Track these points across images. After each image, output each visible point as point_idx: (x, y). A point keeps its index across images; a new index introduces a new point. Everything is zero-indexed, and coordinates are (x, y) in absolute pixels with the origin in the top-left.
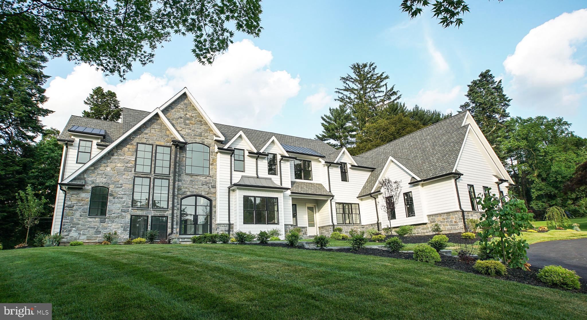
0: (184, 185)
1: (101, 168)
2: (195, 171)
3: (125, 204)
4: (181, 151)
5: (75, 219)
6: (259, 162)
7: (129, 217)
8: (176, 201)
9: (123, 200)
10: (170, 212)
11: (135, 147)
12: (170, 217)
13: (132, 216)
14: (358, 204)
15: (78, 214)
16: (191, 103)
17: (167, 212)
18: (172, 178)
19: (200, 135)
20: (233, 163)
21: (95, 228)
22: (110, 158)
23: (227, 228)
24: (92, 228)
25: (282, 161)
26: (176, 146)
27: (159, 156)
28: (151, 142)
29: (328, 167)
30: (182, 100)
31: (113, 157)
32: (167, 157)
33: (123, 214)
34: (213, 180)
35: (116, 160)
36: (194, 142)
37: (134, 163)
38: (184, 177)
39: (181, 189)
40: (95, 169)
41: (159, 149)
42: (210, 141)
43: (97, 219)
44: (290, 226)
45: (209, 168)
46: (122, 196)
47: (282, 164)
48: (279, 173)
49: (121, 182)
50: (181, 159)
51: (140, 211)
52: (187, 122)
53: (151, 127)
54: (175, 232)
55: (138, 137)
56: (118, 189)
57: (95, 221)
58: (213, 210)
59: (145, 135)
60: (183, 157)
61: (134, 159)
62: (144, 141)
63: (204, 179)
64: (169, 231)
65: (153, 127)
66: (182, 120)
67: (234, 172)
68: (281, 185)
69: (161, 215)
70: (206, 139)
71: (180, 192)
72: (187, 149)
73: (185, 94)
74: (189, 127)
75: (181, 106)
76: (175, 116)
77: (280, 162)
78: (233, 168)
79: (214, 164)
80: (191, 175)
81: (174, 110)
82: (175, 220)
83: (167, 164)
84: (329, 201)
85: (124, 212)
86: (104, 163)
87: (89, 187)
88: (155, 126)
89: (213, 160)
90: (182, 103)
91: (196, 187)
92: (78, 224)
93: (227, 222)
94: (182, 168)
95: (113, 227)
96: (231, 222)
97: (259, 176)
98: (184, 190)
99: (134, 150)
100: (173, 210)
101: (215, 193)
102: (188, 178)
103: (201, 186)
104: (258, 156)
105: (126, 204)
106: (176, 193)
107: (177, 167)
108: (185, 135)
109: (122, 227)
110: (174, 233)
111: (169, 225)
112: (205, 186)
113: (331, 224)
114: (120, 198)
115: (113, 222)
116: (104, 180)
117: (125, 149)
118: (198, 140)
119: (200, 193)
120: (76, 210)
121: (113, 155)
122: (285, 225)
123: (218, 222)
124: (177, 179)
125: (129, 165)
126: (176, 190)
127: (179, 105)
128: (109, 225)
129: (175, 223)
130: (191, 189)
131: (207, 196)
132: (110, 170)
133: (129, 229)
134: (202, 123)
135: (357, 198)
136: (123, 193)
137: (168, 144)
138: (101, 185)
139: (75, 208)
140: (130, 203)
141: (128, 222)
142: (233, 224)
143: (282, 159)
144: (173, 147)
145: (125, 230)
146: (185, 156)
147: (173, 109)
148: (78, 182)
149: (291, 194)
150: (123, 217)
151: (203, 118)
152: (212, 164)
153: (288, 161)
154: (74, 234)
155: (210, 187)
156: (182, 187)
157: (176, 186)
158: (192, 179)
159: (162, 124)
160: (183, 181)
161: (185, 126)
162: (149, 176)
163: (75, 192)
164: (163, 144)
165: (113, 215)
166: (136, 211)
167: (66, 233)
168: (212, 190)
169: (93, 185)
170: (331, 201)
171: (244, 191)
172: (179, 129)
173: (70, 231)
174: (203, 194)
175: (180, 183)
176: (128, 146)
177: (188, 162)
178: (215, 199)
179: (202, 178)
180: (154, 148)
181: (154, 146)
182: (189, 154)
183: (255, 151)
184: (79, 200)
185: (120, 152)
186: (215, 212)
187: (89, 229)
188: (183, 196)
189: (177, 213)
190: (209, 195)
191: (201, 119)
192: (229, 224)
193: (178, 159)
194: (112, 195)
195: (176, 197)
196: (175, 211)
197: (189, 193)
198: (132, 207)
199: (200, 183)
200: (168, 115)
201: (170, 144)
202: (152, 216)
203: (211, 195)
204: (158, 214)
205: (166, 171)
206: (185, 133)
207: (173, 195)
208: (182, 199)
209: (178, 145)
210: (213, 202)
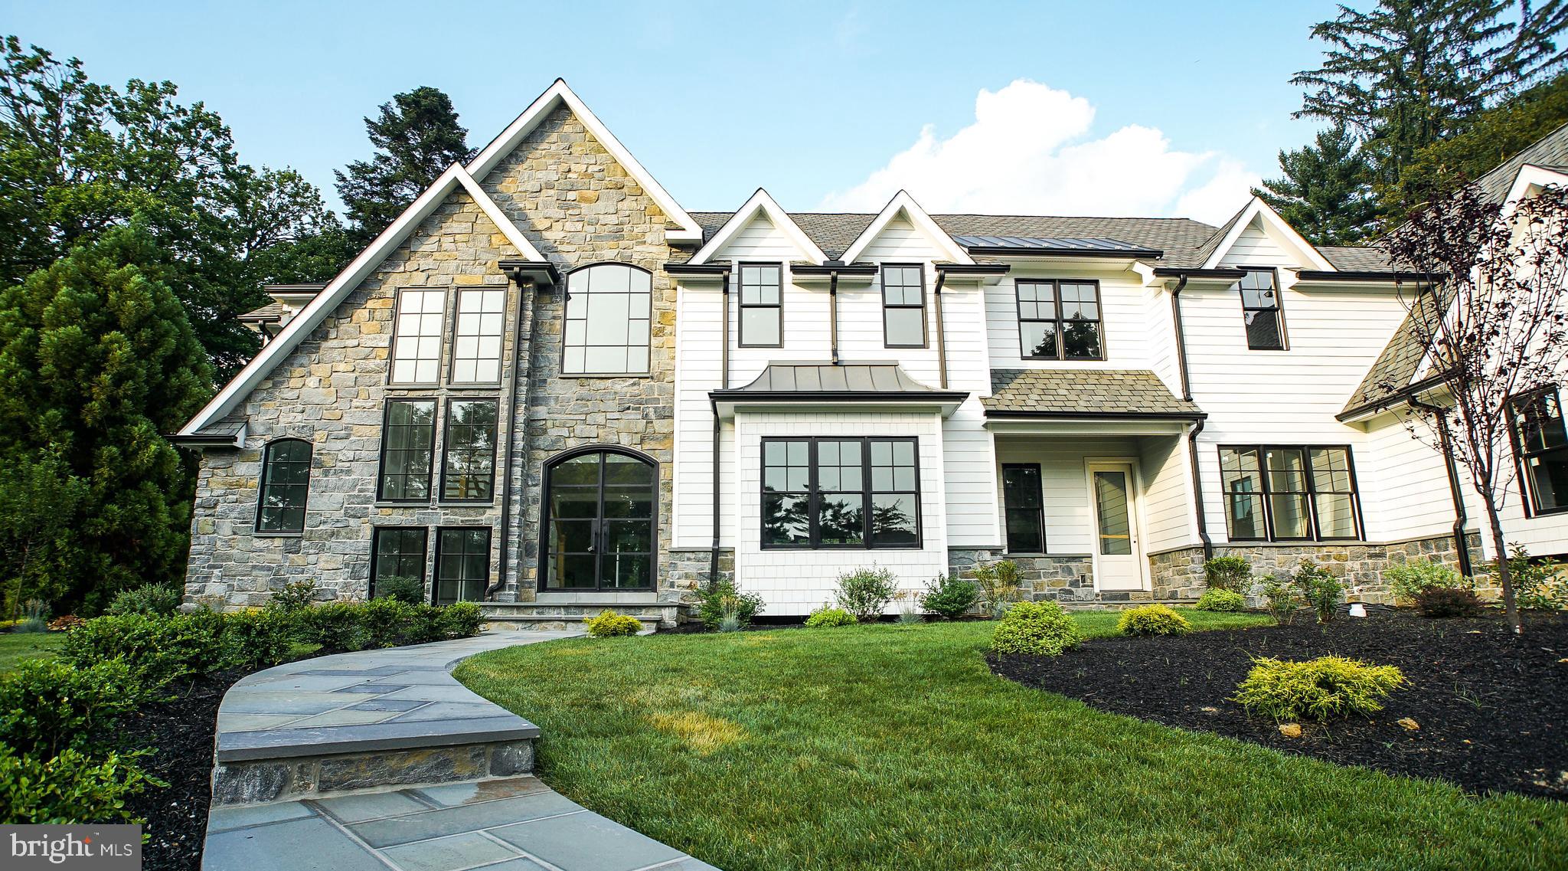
0: (556, 416)
1: (293, 383)
2: (598, 364)
3: (356, 493)
4: (547, 298)
5: (219, 543)
6: (848, 302)
7: (367, 532)
8: (517, 471)
9: (353, 477)
10: (498, 511)
11: (390, 303)
12: (497, 528)
13: (377, 530)
14: (1348, 448)
15: (226, 528)
16: (584, 131)
17: (488, 511)
18: (504, 395)
19: (618, 234)
20: (734, 317)
21: (269, 569)
22: (319, 348)
23: (707, 568)
24: (262, 568)
25: (944, 289)
26: (520, 280)
27: (466, 324)
28: (443, 280)
29: (1176, 294)
30: (553, 128)
31: (325, 345)
32: (494, 324)
33: (352, 522)
34: (662, 391)
35: (336, 353)
36: (595, 261)
37: (385, 354)
38: (556, 388)
39: (545, 431)
40: (275, 385)
41: (469, 300)
42: (653, 247)
43: (278, 542)
44: (987, 555)
45: (650, 346)
46: (348, 464)
47: (945, 299)
48: (933, 336)
49: (346, 419)
50: (546, 328)
51: (401, 511)
52: (571, 195)
53: (443, 231)
54: (513, 579)
55: (402, 269)
56: (339, 444)
57: (271, 549)
58: (661, 501)
59: (422, 262)
60: (554, 318)
61: (386, 344)
62: (419, 279)
63: (630, 389)
64: (494, 577)
65: (449, 231)
66: (551, 192)
67: (736, 353)
68: (945, 384)
69: (467, 525)
70: (639, 244)
71: (542, 442)
72: (571, 289)
73: (560, 108)
74: (577, 211)
75: (552, 143)
76: (529, 186)
77: (938, 291)
78: (734, 336)
79: (668, 329)
80: (583, 378)
81: (525, 166)
82: (514, 539)
83: (492, 347)
84: (1184, 441)
85: (354, 517)
86: (302, 366)
87: (259, 445)
88: (456, 225)
89: (663, 315)
90: (554, 137)
91: (600, 419)
92: (229, 558)
93: (709, 543)
94: (551, 355)
95: (321, 565)
96: (724, 543)
97: (843, 356)
98: (553, 433)
99: (387, 314)
100: (507, 503)
101: (669, 436)
102: (571, 390)
103: (617, 415)
104: (834, 280)
105: (360, 491)
106: (520, 444)
107: (526, 355)
108: (562, 243)
109: (347, 566)
110: (511, 586)
111: (495, 556)
112: (631, 415)
113: (1197, 541)
114: (342, 471)
115: (321, 549)
116: (300, 417)
117: (361, 314)
118: (609, 255)
119: (612, 439)
120: (224, 516)
121: (325, 338)
122: (951, 550)
123: (675, 544)
124: (523, 397)
125: (371, 364)
126: (519, 435)
127: (545, 146)
128: (312, 558)
129: (513, 550)
130: (579, 429)
131: (638, 448)
132: (317, 385)
133: (366, 572)
134: (625, 190)
135: (1340, 418)
136: (350, 455)
137: (496, 280)
138: (291, 434)
139: (219, 509)
140: (372, 487)
141: (364, 549)
142: (732, 551)
143: (941, 280)
144: (513, 287)
145: (355, 575)
146: (561, 313)
147: (522, 161)
148: (223, 431)
149: (985, 420)
150: (352, 534)
151: (626, 174)
152: (659, 333)
153: (975, 284)
154: (215, 588)
155: (652, 415)
156: (549, 424)
157: (521, 418)
158: (584, 392)
159: (480, 212)
160: (552, 403)
161: (561, 214)
162: (430, 393)
163: (220, 463)
164: (477, 281)
165: (321, 527)
166: (389, 511)
167: (196, 586)
168: (659, 426)
169: (269, 438)
170: (1192, 438)
171: (765, 419)
172: (540, 225)
173: (207, 578)
174: (625, 442)
175: (541, 411)
176: (370, 304)
177: (574, 333)
178: (668, 458)
179: (620, 386)
180: (452, 298)
181: (452, 292)
182: (575, 306)
183: (819, 259)
184: (231, 484)
185: (345, 326)
186: (669, 506)
187: (254, 573)
188: (552, 454)
189: (523, 513)
190: (646, 446)
191: (619, 178)
192: (716, 552)
193: (527, 325)
194: (320, 465)
195: (519, 460)
196: (516, 509)
197: (572, 444)
198: (379, 498)
199: (612, 405)
200: (507, 186)
201: (501, 278)
202: (439, 530)
203: (652, 445)
204: (458, 519)
205: (489, 373)
206: (562, 234)
207: (511, 455)
208: (550, 466)
209: (529, 279)
210: (662, 472)
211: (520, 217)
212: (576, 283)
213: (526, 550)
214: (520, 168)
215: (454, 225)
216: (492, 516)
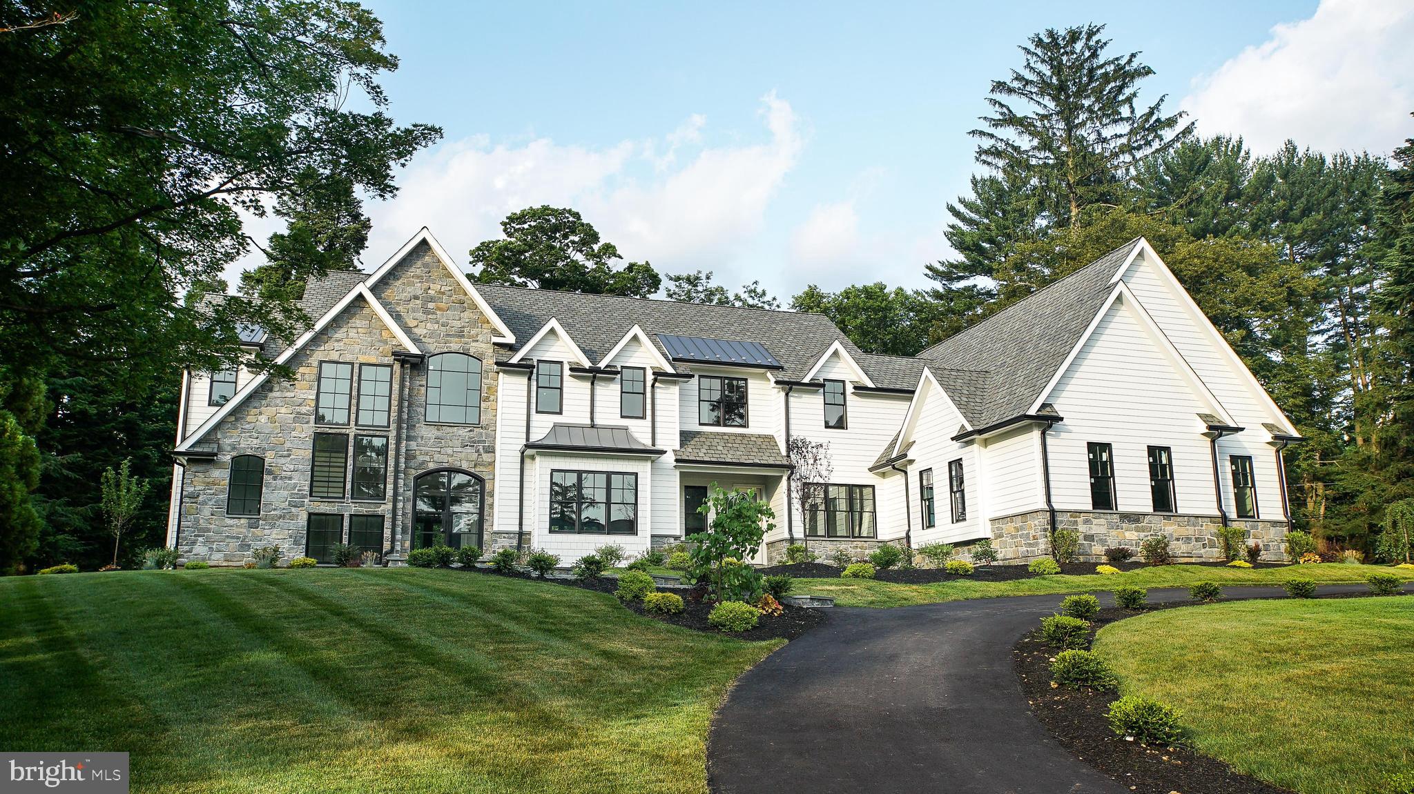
0: (422, 448)
1: (249, 419)
2: (447, 417)
3: (296, 492)
4: (415, 372)
5: (201, 521)
6: (600, 389)
7: (305, 516)
8: (401, 482)
9: (294, 482)
10: (390, 506)
11: (315, 371)
12: (388, 516)
13: (310, 515)
14: (873, 487)
15: (206, 511)
16: (439, 261)
17: (383, 506)
18: (392, 434)
19: (460, 334)
20: (534, 394)
21: (238, 538)
22: (267, 397)
23: (515, 543)
24: (233, 537)
25: (657, 384)
26: (403, 363)
27: (366, 388)
28: (348, 358)
29: (787, 395)
30: (418, 257)
31: (271, 395)
32: (383, 389)
33: (293, 510)
34: (487, 436)
35: (278, 401)
36: (446, 350)
37: (313, 404)
38: (423, 431)
39: (415, 457)
40: (237, 420)
41: (368, 373)
42: (483, 345)
43: (242, 521)
44: (672, 540)
45: (480, 408)
46: (290, 474)
47: (657, 391)
48: (649, 412)
49: (288, 445)
50: (415, 392)
51: (325, 504)
52: (431, 305)
53: (350, 325)
54: (398, 547)
55: (322, 348)
56: (283, 460)
57: (239, 525)
58: (486, 503)
59: (336, 344)
60: (421, 386)
61: (314, 397)
62: (334, 356)
63: (468, 435)
64: (387, 546)
65: (354, 325)
66: (418, 302)
67: (534, 416)
68: (654, 445)
69: (369, 513)
70: (474, 341)
71: (413, 463)
72: (431, 367)
73: (424, 242)
74: (434, 316)
75: (416, 270)
76: (403, 297)
77: (653, 386)
78: (533, 406)
79: (492, 398)
80: (438, 425)
81: (400, 282)
82: (398, 523)
83: (382, 404)
84: (785, 478)
85: (295, 506)
86: (255, 408)
87: (227, 458)
88: (357, 322)
89: (489, 388)
90: (419, 263)
91: (449, 451)
92: (209, 530)
93: (517, 529)
94: (419, 410)
95: (274, 536)
96: (525, 529)
97: (598, 421)
98: (421, 458)
99: (313, 377)
100: (395, 501)
101: (492, 464)
102: (432, 434)
103: (460, 449)
104: (594, 377)
105: (299, 491)
106: (402, 466)
107: (406, 410)
108: (425, 337)
109: (291, 537)
110: (397, 551)
111: (387, 533)
112: (469, 449)
113: (787, 536)
114: (286, 478)
115: (273, 526)
116: (255, 441)
117: (296, 377)
118: (454, 346)
119: (457, 464)
120: (204, 503)
121: (271, 390)
122: (652, 536)
123: (496, 528)
124: (404, 436)
125: (304, 409)
126: (402, 460)
127: (412, 269)
128: (266, 532)
129: (399, 529)
130: (436, 457)
131: (472, 470)
132: (266, 421)
133: (304, 541)
134: (465, 305)
135: (870, 470)
136: (292, 467)
137: (387, 360)
138: (249, 452)
139: (201, 498)
140: (307, 488)
141: (303, 527)
142: (529, 534)
143: (655, 380)
144: (397, 367)
145: (296, 543)
146: (424, 383)
147: (398, 279)
148: (206, 449)
149: (675, 464)
150: (294, 517)
151: (466, 294)
152: (487, 399)
153: (675, 383)
154: (200, 549)
155: (481, 450)
156: (418, 453)
157: (403, 450)
158: (439, 434)
159: (373, 316)
160: (419, 439)
161: (424, 317)
162: (344, 431)
163: (201, 468)
164: (374, 361)
165: (273, 513)
166: (318, 504)
167: (186, 548)
168: (486, 457)
169: (234, 454)
170: (789, 478)
171: (554, 459)
172: (412, 323)
173: (194, 543)
174: (465, 466)
175: (413, 445)
176: (301, 370)
177: (433, 395)
178: (491, 477)
179: (463, 432)
180: (356, 371)
181: (356, 367)
182: (433, 378)
183: (587, 364)
184: (208, 483)
186: (492, 506)
187: (228, 540)
188: (420, 472)
189: (404, 508)
190: (478, 469)
191: (462, 297)
192: (521, 534)
193: (407, 391)
194: (270, 473)
195: (402, 475)
196: (400, 505)
197: (432, 466)
198: (311, 495)
199: (458, 443)
200: (388, 293)
201: (389, 360)
202: (351, 516)
203: (482, 469)
204: (364, 510)
205: (381, 419)
206: (425, 331)
207: (397, 471)
208: (417, 478)
209: (407, 362)
210: (487, 485)
211: (397, 318)
212: (433, 364)
213: (404, 531)
214: (398, 283)
215: (358, 321)
216: (385, 508)
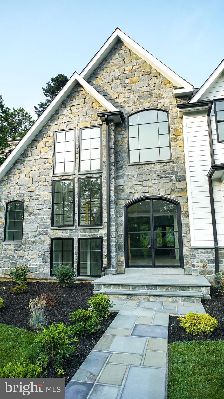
0: (128, 183)
1: (15, 177)
2: (146, 157)
3: (43, 223)
4: (119, 129)
7: (48, 241)
8: (113, 211)
9: (41, 216)
10: (105, 230)
11: (52, 139)
12: (105, 238)
13: (52, 240)
16: (130, 51)
17: (101, 230)
18: (104, 175)
19: (150, 95)
20: (214, 128)
21: (10, 258)
22: (24, 161)
23: (212, 257)
24: (7, 258)
26: (107, 122)
27: (85, 144)
28: (73, 126)
30: (116, 52)
31: (27, 159)
32: (97, 143)
33: (42, 237)
34: (178, 168)
35: (31, 162)
36: (140, 109)
37: (51, 161)
38: (127, 170)
39: (123, 191)
40: (8, 178)
41: (85, 133)
42: (168, 100)
43: (13, 246)
45: (170, 146)
46: (39, 211)
49: (37, 191)
50: (120, 142)
51: (62, 231)
52: (127, 81)
53: (72, 104)
54: (114, 263)
55: (56, 123)
56: (34, 202)
57: (9, 249)
58: (183, 222)
59: (64, 119)
60: (124, 138)
61: (51, 156)
62: (63, 126)
63: (163, 168)
64: (105, 262)
65: (74, 104)
66: (117, 81)
67: (217, 145)
69: (91, 237)
71: (122, 196)
72: (130, 124)
73: (118, 42)
74: (130, 88)
75: (116, 59)
76: (107, 80)
78: (215, 137)
79: (179, 138)
80: (139, 165)
81: (105, 71)
82: (113, 243)
83: (97, 154)
85: (42, 234)
86: (18, 169)
87: (3, 204)
88: (77, 101)
89: (176, 131)
90: (116, 56)
91: (149, 183)
93: (212, 245)
94: (124, 155)
95: (30, 256)
96: (220, 244)
98: (127, 191)
99: (51, 143)
100: (109, 226)
101: (185, 190)
102: (134, 171)
103: (157, 181)
105: (44, 223)
106: (113, 198)
108: (124, 103)
109: (40, 256)
110: (113, 266)
111: (105, 251)
112: (164, 180)
114: (36, 214)
115: (30, 249)
116: (19, 191)
117: (40, 145)
118: (146, 106)
119: (156, 193)
121: (27, 156)
123: (193, 245)
124: (113, 175)
125: (46, 166)
126: (112, 194)
127: (113, 61)
128: (26, 253)
129: (113, 248)
130: (140, 189)
131: (169, 197)
132: (25, 177)
133: (49, 260)
134: (152, 75)
136: (40, 206)
137: (97, 123)
138: (16, 199)
140: (49, 221)
141: (47, 249)
144: (105, 125)
145: (44, 261)
146: (126, 135)
147: (103, 70)
150: (42, 242)
151: (151, 67)
152: (175, 139)
155: (175, 180)
156: (125, 187)
157: (113, 186)
158: (140, 171)
159: (87, 94)
160: (126, 177)
161: (123, 90)
162: (71, 177)
164: (88, 124)
165: (29, 239)
166: (57, 231)
168: (179, 185)
169: (7, 201)
172: (114, 96)
174: (162, 194)
175: (121, 182)
176: (44, 140)
177: (133, 144)
178: (185, 200)
179: (157, 167)
180: (78, 133)
181: (78, 131)
182: (133, 131)
185: (35, 150)
186: (188, 225)
187: (4, 260)
188: (128, 201)
189: (117, 230)
190: (173, 195)
191: (148, 69)
192: (216, 249)
193: (112, 142)
194: (28, 212)
195: (113, 206)
196: (113, 229)
197: (137, 196)
198: (52, 225)
199: (155, 176)
200: (98, 81)
201: (99, 122)
202: (79, 239)
203: (176, 194)
204: (87, 234)
205: (96, 166)
206: (124, 99)
207: (109, 203)
208: (127, 207)
209: (111, 121)
210: (182, 208)
211: (105, 94)
212: (132, 121)
213: (119, 248)
214: (103, 72)
215: (76, 101)
216: (102, 232)
